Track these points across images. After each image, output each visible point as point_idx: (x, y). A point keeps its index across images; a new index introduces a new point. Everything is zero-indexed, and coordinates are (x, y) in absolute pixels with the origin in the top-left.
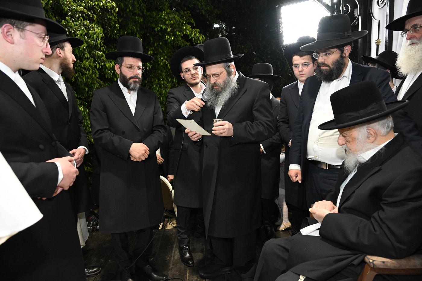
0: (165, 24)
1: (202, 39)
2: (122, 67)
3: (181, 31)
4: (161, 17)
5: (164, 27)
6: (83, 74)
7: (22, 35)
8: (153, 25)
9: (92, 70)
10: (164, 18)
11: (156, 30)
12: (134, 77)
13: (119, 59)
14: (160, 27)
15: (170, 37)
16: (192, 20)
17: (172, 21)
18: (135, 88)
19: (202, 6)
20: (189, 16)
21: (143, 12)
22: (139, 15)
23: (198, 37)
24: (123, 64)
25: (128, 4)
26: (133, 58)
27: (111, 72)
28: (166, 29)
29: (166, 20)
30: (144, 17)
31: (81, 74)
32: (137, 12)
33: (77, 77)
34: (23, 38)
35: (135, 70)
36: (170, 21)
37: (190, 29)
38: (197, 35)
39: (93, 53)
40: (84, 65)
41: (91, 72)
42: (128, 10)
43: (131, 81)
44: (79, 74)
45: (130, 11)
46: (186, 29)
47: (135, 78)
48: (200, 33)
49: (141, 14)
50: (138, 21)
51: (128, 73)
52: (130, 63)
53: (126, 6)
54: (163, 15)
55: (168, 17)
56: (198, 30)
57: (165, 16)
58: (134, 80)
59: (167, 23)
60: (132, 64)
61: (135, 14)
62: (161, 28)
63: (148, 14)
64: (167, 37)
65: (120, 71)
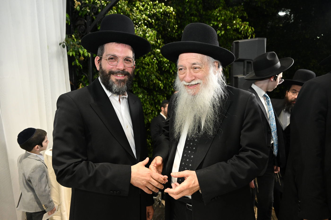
1: (250, 31)
2: (103, 60)
3: (232, 25)
4: (214, 15)
5: (216, 23)
6: (144, 68)
9: (152, 65)
10: (217, 15)
15: (221, 32)
16: (245, 13)
17: (223, 18)
22: (195, 15)
23: (247, 30)
25: (186, 7)
28: (218, 25)
29: (218, 17)
31: (142, 69)
32: (195, 12)
33: (139, 71)
37: (240, 23)
38: (246, 28)
39: (154, 51)
40: (145, 61)
41: (150, 66)
42: (186, 12)
44: (140, 69)
45: (187, 13)
46: (236, 23)
48: (249, 25)
49: (198, 14)
53: (184, 9)
54: (216, 13)
56: (248, 23)
59: (219, 19)
61: (192, 15)
64: (218, 32)
65: (100, 66)
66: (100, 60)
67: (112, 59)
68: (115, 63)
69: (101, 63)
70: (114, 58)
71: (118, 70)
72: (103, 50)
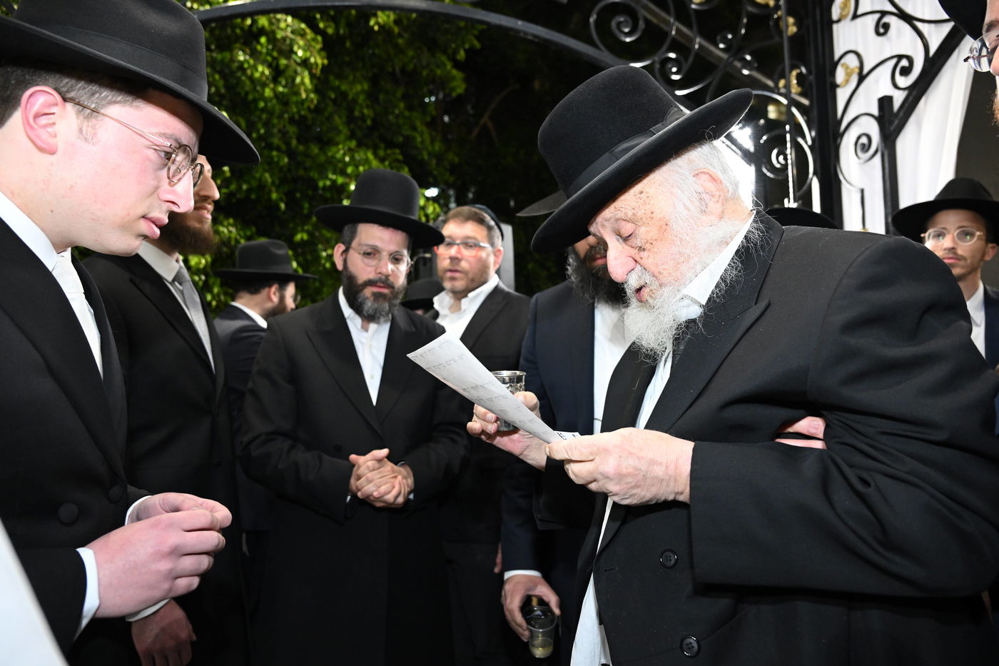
0: (343, 173)
2: (351, 252)
7: (84, 129)
8: (314, 174)
10: (342, 160)
11: (321, 184)
12: (376, 282)
13: (347, 230)
14: (331, 180)
18: (375, 313)
19: (422, 142)
20: (398, 161)
21: (288, 144)
22: (278, 149)
24: (354, 244)
26: (381, 228)
27: (200, 279)
29: (347, 165)
30: (291, 154)
34: (86, 140)
35: (383, 262)
36: (357, 167)
43: (368, 292)
47: (378, 284)
50: (278, 162)
51: (362, 269)
52: (371, 242)
55: (352, 158)
57: (344, 155)
58: (376, 290)
59: (350, 170)
60: (379, 244)
62: (334, 182)
63: (301, 148)
65: (345, 261)
66: (346, 251)
67: (369, 254)
68: (373, 262)
69: (346, 257)
70: (372, 253)
71: (379, 275)
72: (353, 234)
